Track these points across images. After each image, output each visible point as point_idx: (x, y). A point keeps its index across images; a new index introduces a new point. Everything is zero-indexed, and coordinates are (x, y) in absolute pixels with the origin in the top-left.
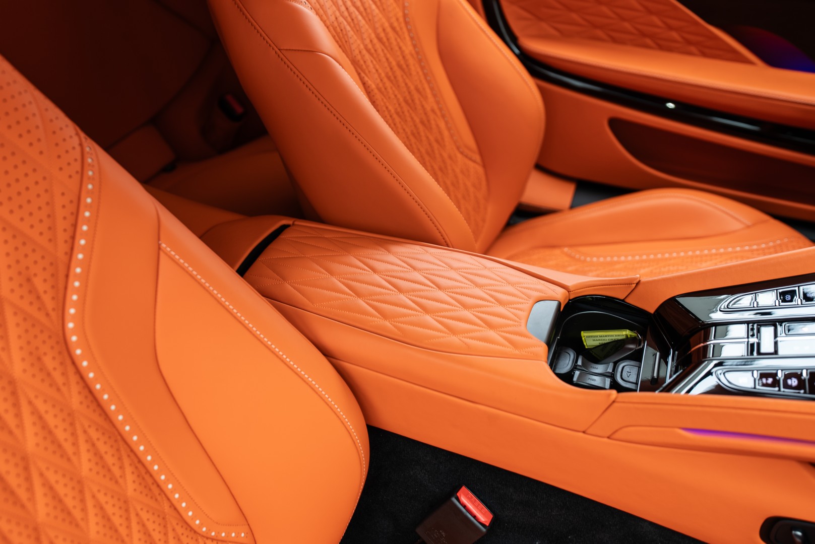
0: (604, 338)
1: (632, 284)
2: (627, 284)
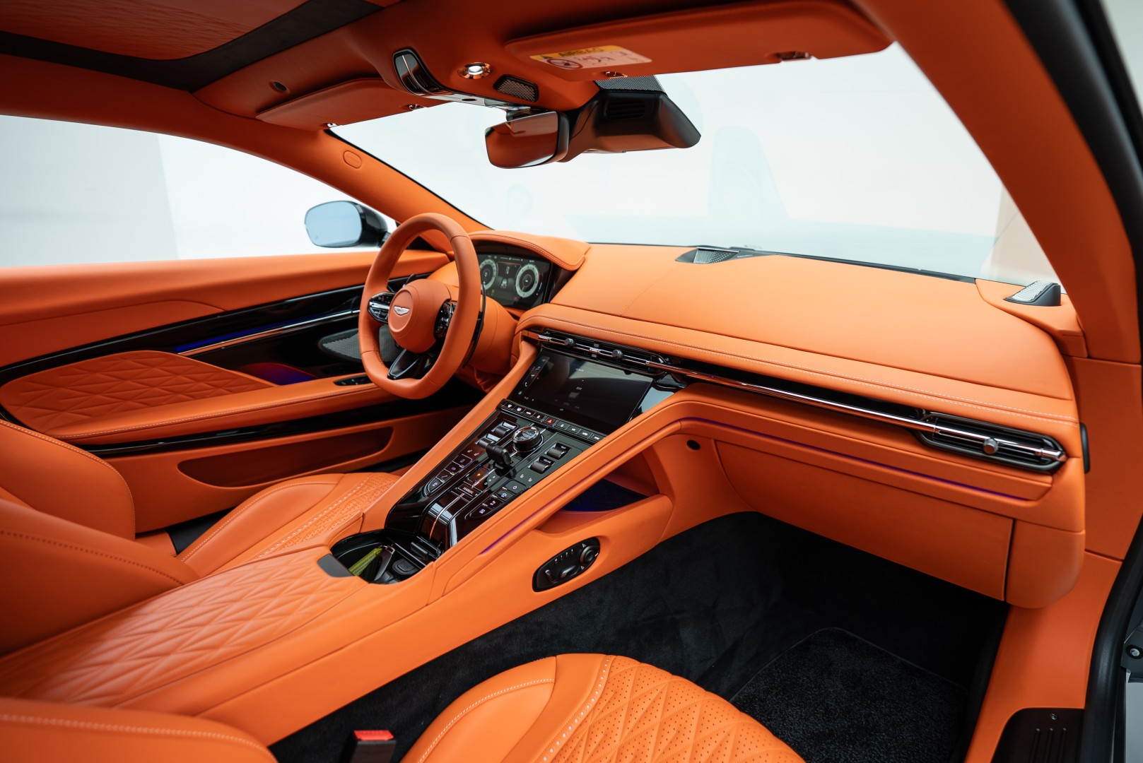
1: (360, 518)
2: (357, 520)
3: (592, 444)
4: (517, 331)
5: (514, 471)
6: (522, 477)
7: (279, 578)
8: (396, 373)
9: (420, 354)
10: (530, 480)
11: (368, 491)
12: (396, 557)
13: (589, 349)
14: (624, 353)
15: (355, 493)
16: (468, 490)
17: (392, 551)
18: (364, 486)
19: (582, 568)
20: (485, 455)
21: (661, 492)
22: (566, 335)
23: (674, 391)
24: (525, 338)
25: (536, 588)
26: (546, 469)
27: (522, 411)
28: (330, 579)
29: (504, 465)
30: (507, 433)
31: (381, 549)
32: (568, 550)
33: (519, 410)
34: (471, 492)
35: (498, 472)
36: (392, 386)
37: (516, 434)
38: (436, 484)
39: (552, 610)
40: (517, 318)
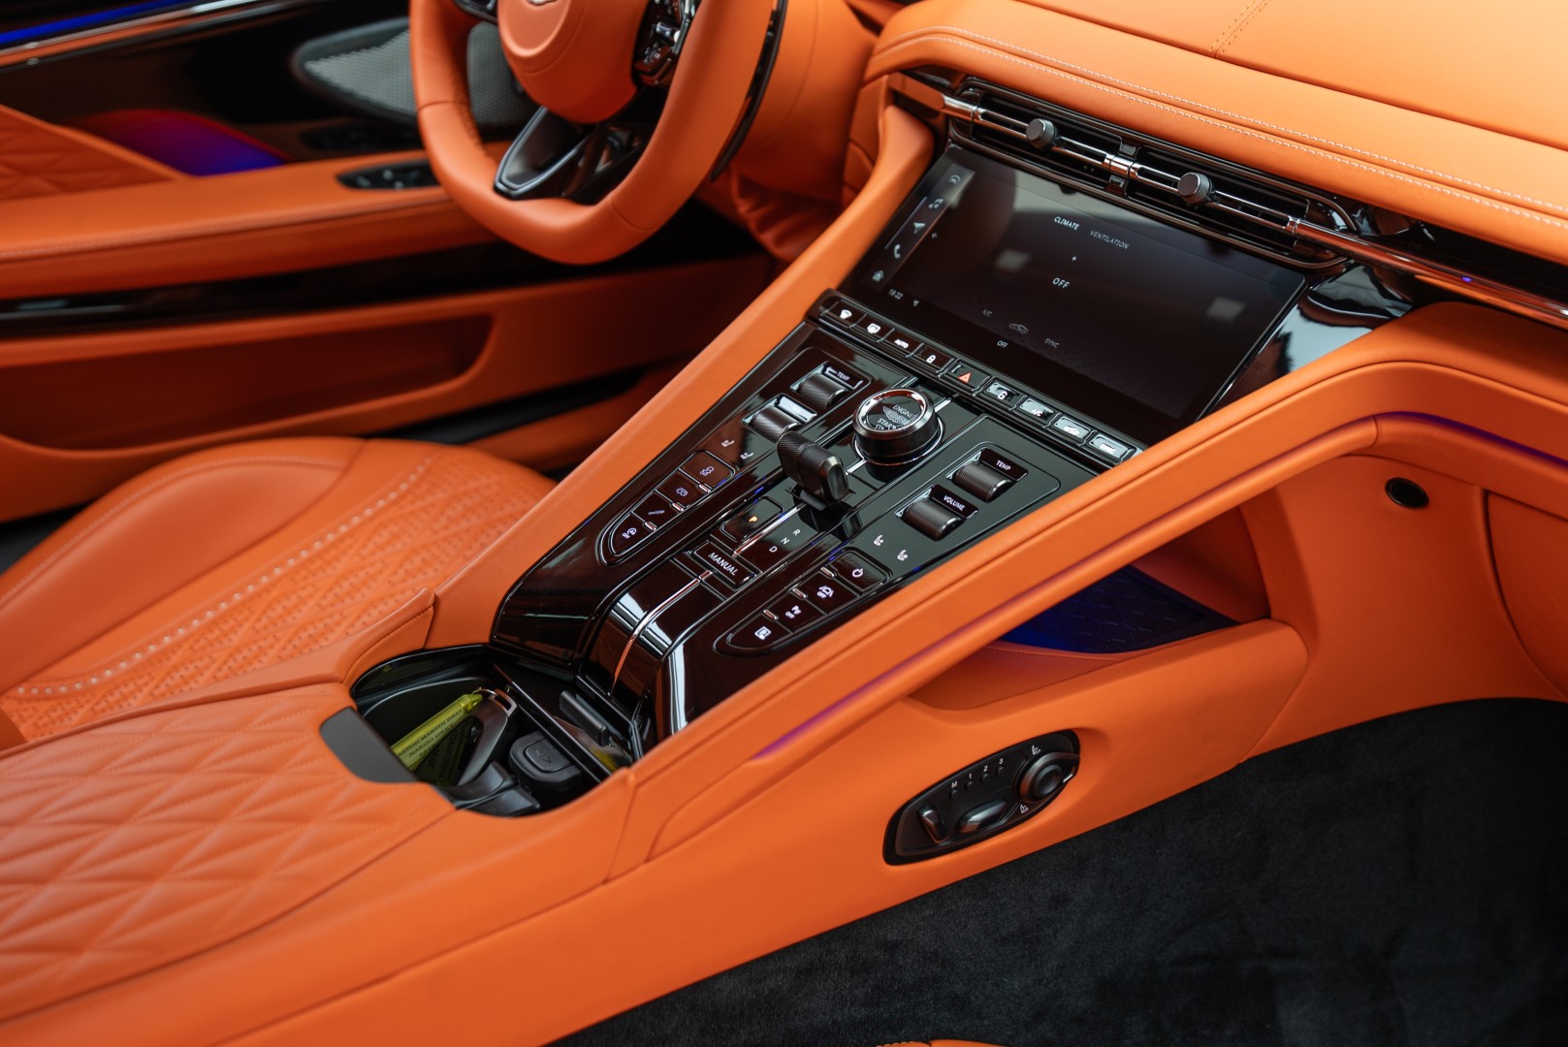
0: (427, 739)
1: (426, 609)
2: (419, 614)
3: (1101, 470)
4: (871, 71)
5: (855, 520)
6: (878, 542)
7: (225, 765)
8: (518, 179)
9: (589, 128)
10: (902, 556)
11: (429, 499)
12: (520, 727)
13: (1102, 158)
14: (1217, 184)
15: (395, 502)
16: (723, 564)
17: (508, 706)
18: (417, 485)
19: (1024, 809)
20: (774, 463)
21: (1275, 613)
22: (1033, 108)
23: (1373, 324)
24: (897, 99)
25: (892, 856)
26: (950, 528)
27: (880, 334)
28: (356, 785)
29: (827, 498)
30: (836, 399)
31: (479, 697)
32: (991, 760)
33: (873, 329)
34: (731, 569)
35: (805, 515)
36: (506, 217)
37: (865, 409)
38: (633, 531)
39: (928, 912)
40: (875, 27)
